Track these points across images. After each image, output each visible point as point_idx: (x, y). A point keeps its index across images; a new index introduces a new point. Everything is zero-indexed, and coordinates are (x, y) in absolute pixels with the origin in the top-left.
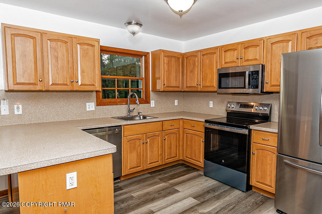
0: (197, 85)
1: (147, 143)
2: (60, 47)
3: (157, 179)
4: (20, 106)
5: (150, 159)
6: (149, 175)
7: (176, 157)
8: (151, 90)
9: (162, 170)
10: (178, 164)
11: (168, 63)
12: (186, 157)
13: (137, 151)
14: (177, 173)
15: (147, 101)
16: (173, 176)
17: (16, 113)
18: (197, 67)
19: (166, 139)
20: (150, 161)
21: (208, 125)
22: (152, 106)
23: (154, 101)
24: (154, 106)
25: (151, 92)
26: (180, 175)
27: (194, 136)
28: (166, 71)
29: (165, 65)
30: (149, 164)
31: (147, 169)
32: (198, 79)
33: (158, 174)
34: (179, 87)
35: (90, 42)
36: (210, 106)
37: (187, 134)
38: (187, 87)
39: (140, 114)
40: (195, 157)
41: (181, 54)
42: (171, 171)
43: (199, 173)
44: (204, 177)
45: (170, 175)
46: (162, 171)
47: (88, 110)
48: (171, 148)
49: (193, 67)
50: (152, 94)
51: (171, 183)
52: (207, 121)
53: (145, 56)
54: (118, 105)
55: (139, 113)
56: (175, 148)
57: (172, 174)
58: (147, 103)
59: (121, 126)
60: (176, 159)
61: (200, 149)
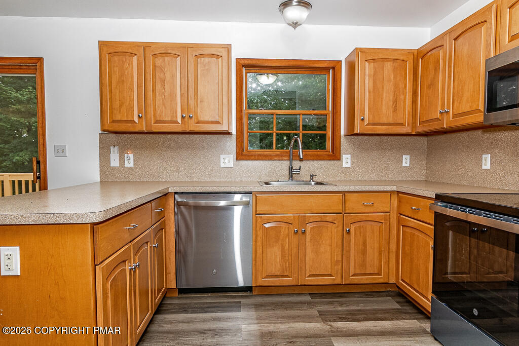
0: (441, 113)
1: (304, 233)
2: (169, 64)
3: (314, 312)
4: (131, 156)
5: (311, 267)
6: (308, 298)
7: (379, 274)
8: (342, 133)
9: (341, 295)
10: (388, 291)
11: (374, 75)
12: (402, 280)
13: (283, 246)
14: (367, 310)
15: (335, 156)
16: (353, 314)
17: (127, 165)
18: (443, 72)
19: (352, 232)
20: (310, 271)
21: (440, 207)
22: (344, 165)
23: (349, 156)
24: (349, 165)
25: (343, 139)
26: (371, 316)
27: (417, 233)
28: (369, 92)
29: (367, 78)
30: (310, 276)
31: (305, 285)
32: (443, 99)
33: (326, 302)
34: (402, 125)
35: (213, 51)
36: (484, 167)
37: (405, 229)
38: (421, 122)
39: (315, 179)
40: (418, 285)
41: (410, 52)
42: (358, 303)
43: (422, 325)
44: (430, 339)
45: (347, 311)
46: (341, 297)
47: (222, 165)
48: (364, 252)
49: (435, 73)
50: (344, 143)
51: (337, 328)
52: (439, 198)
53: (333, 68)
54: (275, 160)
55: (312, 176)
56: (377, 254)
57: (359, 308)
58: (334, 160)
59: (251, 193)
60: (380, 279)
61: (427, 267)
